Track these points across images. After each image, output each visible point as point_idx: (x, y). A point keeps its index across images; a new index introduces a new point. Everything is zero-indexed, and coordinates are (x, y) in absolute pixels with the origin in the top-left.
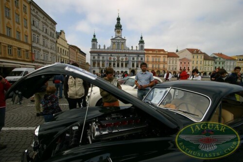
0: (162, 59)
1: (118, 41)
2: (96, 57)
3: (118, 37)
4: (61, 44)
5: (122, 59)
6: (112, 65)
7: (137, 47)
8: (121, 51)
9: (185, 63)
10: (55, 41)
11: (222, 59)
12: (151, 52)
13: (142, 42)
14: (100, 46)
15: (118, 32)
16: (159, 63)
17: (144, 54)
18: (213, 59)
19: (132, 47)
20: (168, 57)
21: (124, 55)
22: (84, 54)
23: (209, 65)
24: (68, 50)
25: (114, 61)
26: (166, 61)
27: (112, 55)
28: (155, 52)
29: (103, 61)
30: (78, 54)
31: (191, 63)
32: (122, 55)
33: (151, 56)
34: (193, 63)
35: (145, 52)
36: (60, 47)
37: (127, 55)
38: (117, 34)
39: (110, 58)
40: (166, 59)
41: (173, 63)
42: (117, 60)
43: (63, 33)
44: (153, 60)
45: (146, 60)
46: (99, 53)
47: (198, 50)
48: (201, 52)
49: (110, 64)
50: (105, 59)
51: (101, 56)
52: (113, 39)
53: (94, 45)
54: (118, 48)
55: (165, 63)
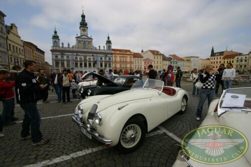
0: (128, 59)
1: (83, 40)
2: (59, 57)
3: (84, 35)
4: (13, 40)
5: (90, 59)
6: (79, 65)
7: (104, 47)
8: (88, 50)
9: (148, 63)
10: (5, 36)
11: (175, 60)
12: (118, 52)
13: (109, 42)
14: (63, 44)
15: (84, 30)
16: (126, 63)
17: (112, 54)
18: (169, 59)
19: (99, 47)
20: (134, 57)
21: (91, 55)
22: (43, 53)
23: (166, 65)
24: (22, 48)
25: (81, 61)
26: (132, 61)
27: (79, 54)
28: (122, 53)
29: (68, 61)
30: (35, 52)
31: (153, 63)
32: (89, 55)
33: (118, 56)
35: (113, 52)
36: (12, 44)
37: (95, 55)
38: (82, 33)
39: (76, 58)
40: (132, 59)
41: (138, 63)
42: (84, 60)
43: (13, 27)
44: (120, 60)
45: (114, 60)
46: (62, 52)
47: (157, 52)
48: (160, 53)
49: (76, 64)
50: (70, 58)
51: (65, 55)
52: (78, 37)
53: (56, 42)
54: (85, 47)
55: (131, 63)
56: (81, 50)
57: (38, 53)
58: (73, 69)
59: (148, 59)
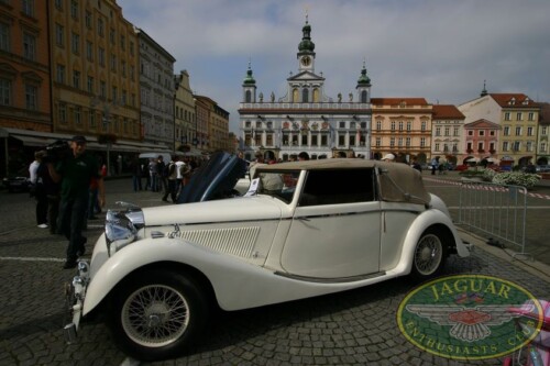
0: (417, 125)
1: (304, 83)
2: (253, 123)
3: (305, 73)
4: (182, 100)
5: (315, 126)
6: (290, 139)
7: (351, 95)
8: (314, 106)
9: (482, 133)
10: (172, 95)
12: (387, 107)
14: (261, 97)
15: (306, 62)
16: (410, 134)
17: (370, 112)
19: (339, 96)
20: (434, 118)
21: (320, 116)
22: (225, 114)
24: (193, 111)
26: (428, 127)
27: (291, 116)
28: (399, 107)
29: (270, 132)
30: (213, 114)
31: (498, 134)
32: (315, 116)
33: (387, 116)
34: (506, 133)
35: (373, 107)
36: (181, 106)
37: (327, 116)
38: (303, 67)
39: (286, 125)
41: (447, 134)
42: (303, 130)
43: (184, 77)
44: (393, 126)
45: (374, 127)
46: (260, 113)
47: (520, 98)
48: (531, 102)
49: (285, 139)
50: (274, 126)
51: (264, 119)
52: (292, 79)
53: (248, 94)
54: (305, 100)
55: (424, 133)
56: (298, 106)
57: (217, 117)
58: (278, 149)
59: (481, 121)
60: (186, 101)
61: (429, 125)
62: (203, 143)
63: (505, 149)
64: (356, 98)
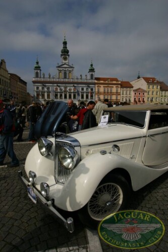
0: (114, 90)
1: (64, 69)
2: (40, 88)
3: (65, 64)
5: (70, 90)
6: (59, 96)
7: (86, 76)
8: (69, 80)
9: (140, 94)
12: (102, 82)
14: (44, 75)
15: (65, 59)
16: (112, 94)
17: (95, 84)
19: (81, 76)
20: (121, 87)
21: (72, 85)
22: (25, 83)
23: (165, 96)
24: (9, 81)
27: (59, 85)
28: (107, 82)
29: (49, 92)
30: (18, 83)
31: (146, 94)
32: (70, 85)
33: (102, 86)
34: (148, 94)
35: (96, 81)
36: (2, 78)
37: (76, 85)
38: (64, 61)
39: (56, 89)
41: (126, 93)
42: (65, 91)
43: (3, 63)
44: (105, 90)
45: (97, 91)
46: (43, 83)
47: (154, 79)
48: (157, 81)
49: (56, 96)
50: (50, 89)
51: (45, 86)
52: (59, 67)
53: (37, 73)
54: (65, 77)
55: (117, 94)
56: (62, 80)
57: (21, 84)
59: (139, 89)
60: (5, 76)
61: (119, 90)
62: (15, 98)
63: (148, 101)
64: (89, 77)
